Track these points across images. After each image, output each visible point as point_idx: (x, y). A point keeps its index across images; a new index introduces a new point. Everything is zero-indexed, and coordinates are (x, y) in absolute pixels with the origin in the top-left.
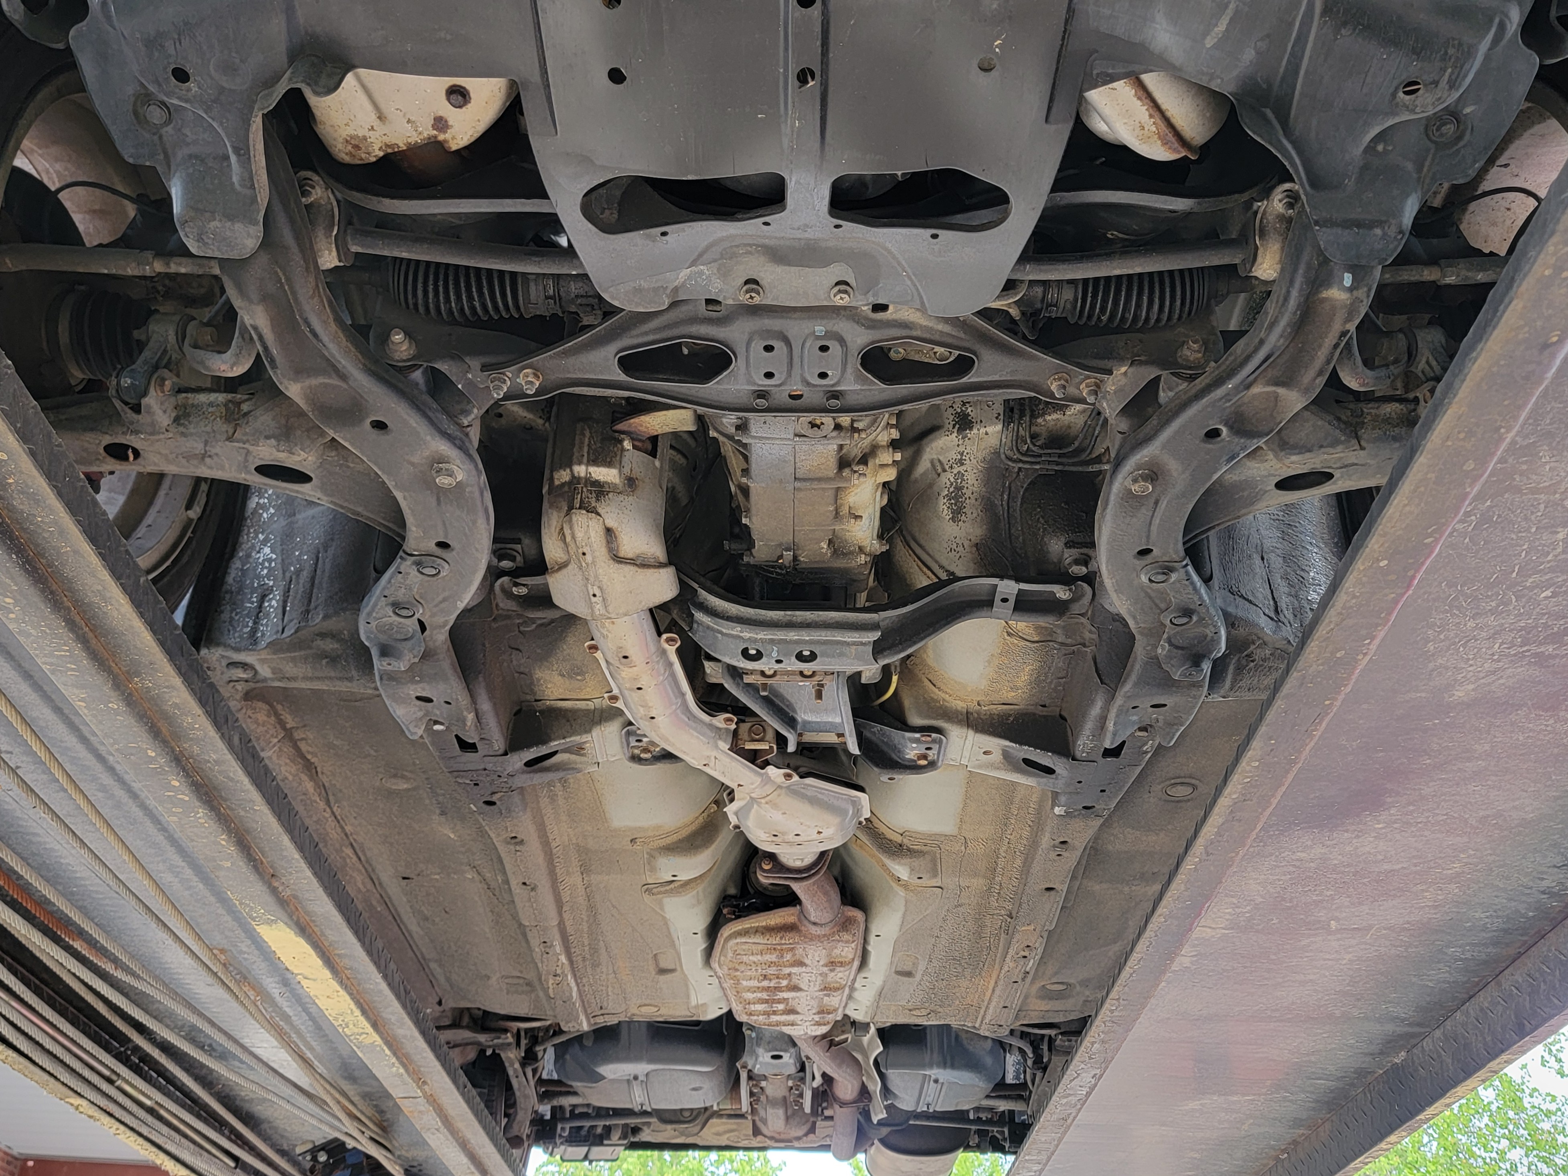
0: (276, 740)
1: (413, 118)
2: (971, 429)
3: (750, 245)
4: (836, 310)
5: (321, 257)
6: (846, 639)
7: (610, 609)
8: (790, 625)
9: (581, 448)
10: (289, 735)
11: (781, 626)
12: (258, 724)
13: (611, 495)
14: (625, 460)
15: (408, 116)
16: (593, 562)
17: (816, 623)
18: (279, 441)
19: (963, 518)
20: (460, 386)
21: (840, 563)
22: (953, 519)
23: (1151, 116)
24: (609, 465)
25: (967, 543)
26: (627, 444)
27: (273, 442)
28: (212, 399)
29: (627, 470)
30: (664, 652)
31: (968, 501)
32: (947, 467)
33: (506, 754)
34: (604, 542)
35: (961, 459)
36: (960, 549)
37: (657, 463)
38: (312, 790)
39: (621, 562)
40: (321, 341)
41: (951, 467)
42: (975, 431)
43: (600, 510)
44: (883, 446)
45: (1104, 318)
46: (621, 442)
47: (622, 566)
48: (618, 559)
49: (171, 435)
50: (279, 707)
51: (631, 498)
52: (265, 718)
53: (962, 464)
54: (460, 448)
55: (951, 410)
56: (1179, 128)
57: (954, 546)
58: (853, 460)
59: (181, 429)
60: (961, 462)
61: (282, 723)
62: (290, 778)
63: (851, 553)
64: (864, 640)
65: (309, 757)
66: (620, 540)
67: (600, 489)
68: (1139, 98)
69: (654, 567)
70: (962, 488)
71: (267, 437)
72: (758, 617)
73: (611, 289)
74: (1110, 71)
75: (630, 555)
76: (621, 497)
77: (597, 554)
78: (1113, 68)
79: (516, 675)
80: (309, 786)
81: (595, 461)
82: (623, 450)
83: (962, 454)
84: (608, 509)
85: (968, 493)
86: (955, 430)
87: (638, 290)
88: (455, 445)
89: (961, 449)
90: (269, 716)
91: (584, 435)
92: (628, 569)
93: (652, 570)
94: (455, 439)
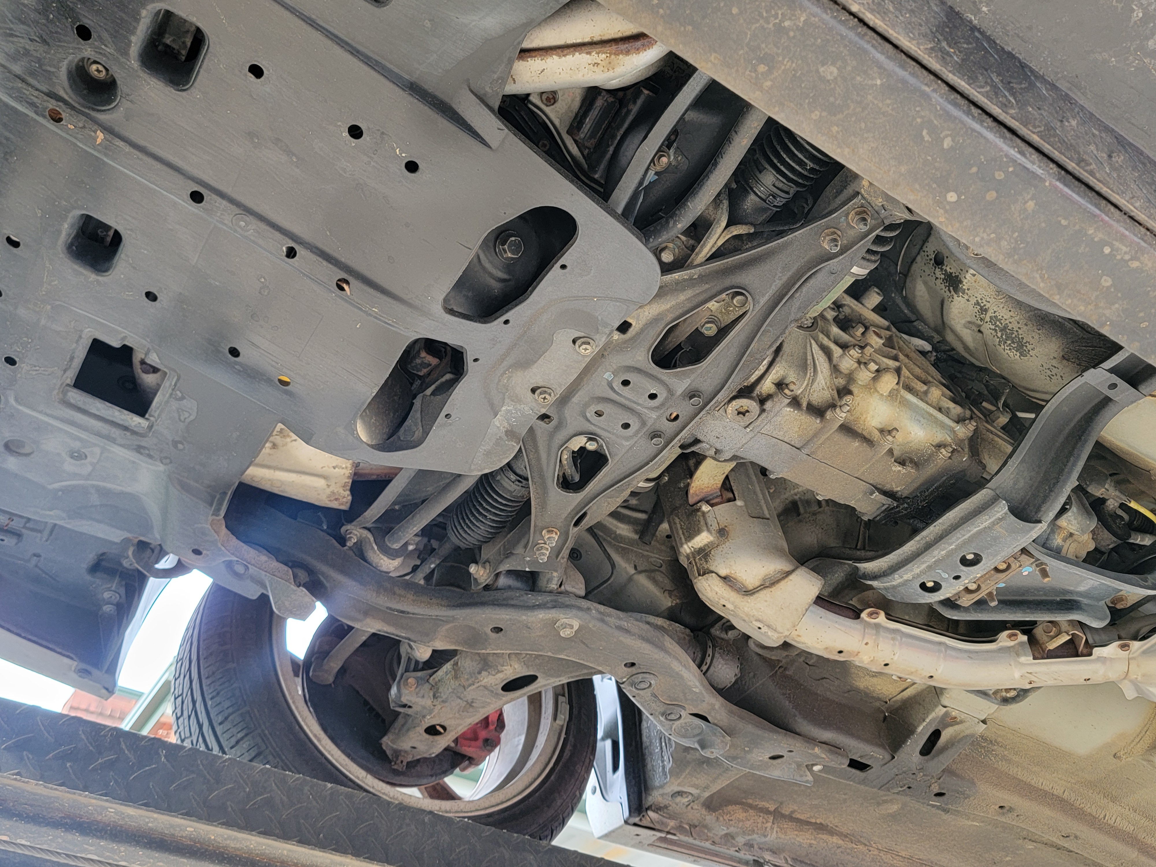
0: (769, 825)
1: (334, 465)
2: (961, 282)
3: (504, 373)
4: (601, 356)
5: (381, 566)
6: (982, 526)
7: (779, 629)
8: (928, 547)
9: (678, 534)
10: (778, 815)
11: (922, 553)
12: (743, 821)
13: (712, 553)
14: (710, 520)
15: (331, 465)
16: (735, 607)
17: (945, 530)
18: (486, 670)
19: (1029, 347)
20: (527, 569)
21: (930, 471)
22: (1021, 355)
23: (589, 53)
24: (698, 532)
25: (1054, 363)
26: (705, 508)
27: (484, 673)
28: (445, 670)
29: (715, 527)
30: (877, 626)
31: (1020, 332)
32: (979, 322)
33: (893, 757)
34: (728, 588)
35: (981, 308)
36: (1055, 371)
37: (739, 503)
38: (840, 842)
39: (754, 593)
40: (408, 613)
41: (981, 320)
42: (965, 281)
43: (712, 568)
44: (856, 368)
45: (810, 164)
46: (699, 510)
47: (757, 595)
48: (748, 592)
49: (440, 707)
50: (750, 801)
51: (727, 544)
52: (745, 814)
53: (986, 310)
54: (554, 607)
55: (939, 282)
56: (619, 35)
57: (1049, 373)
58: (833, 399)
59: (440, 700)
60: (984, 310)
61: (766, 811)
62: (813, 842)
63: (931, 455)
64: (999, 515)
65: (813, 821)
66: (739, 579)
67: (704, 553)
68: (564, 56)
69: (783, 578)
70: (1005, 328)
71: (479, 673)
72: (902, 557)
73: (473, 467)
74: (496, 76)
75: (757, 584)
76: (720, 548)
77: (732, 599)
78: (495, 73)
79: (846, 695)
80: (835, 840)
81: (690, 537)
82: (704, 513)
83: (977, 303)
84: (716, 563)
85: (1015, 326)
86: (953, 293)
87: (488, 454)
88: (548, 608)
89: (973, 301)
90: (746, 811)
91: (675, 523)
92: (763, 595)
93: (782, 583)
94: (545, 605)
